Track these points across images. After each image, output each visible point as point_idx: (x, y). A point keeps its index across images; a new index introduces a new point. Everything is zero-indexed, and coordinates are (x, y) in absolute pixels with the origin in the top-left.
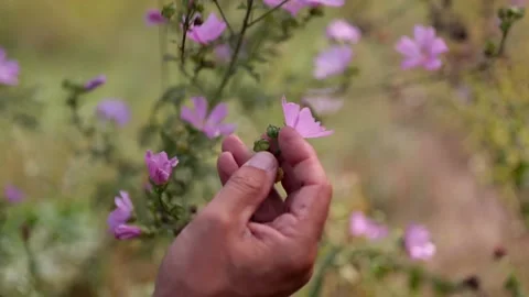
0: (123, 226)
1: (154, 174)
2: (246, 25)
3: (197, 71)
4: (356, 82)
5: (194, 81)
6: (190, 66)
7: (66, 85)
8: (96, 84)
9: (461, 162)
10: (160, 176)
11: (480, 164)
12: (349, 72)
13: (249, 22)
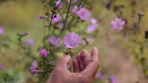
0: (35, 70)
1: (42, 55)
2: (67, 17)
3: (54, 30)
4: (98, 34)
5: (53, 33)
6: (52, 29)
7: (18, 34)
8: (26, 34)
9: (127, 58)
10: (44, 56)
11: (132, 58)
12: (97, 31)
13: (68, 16)
